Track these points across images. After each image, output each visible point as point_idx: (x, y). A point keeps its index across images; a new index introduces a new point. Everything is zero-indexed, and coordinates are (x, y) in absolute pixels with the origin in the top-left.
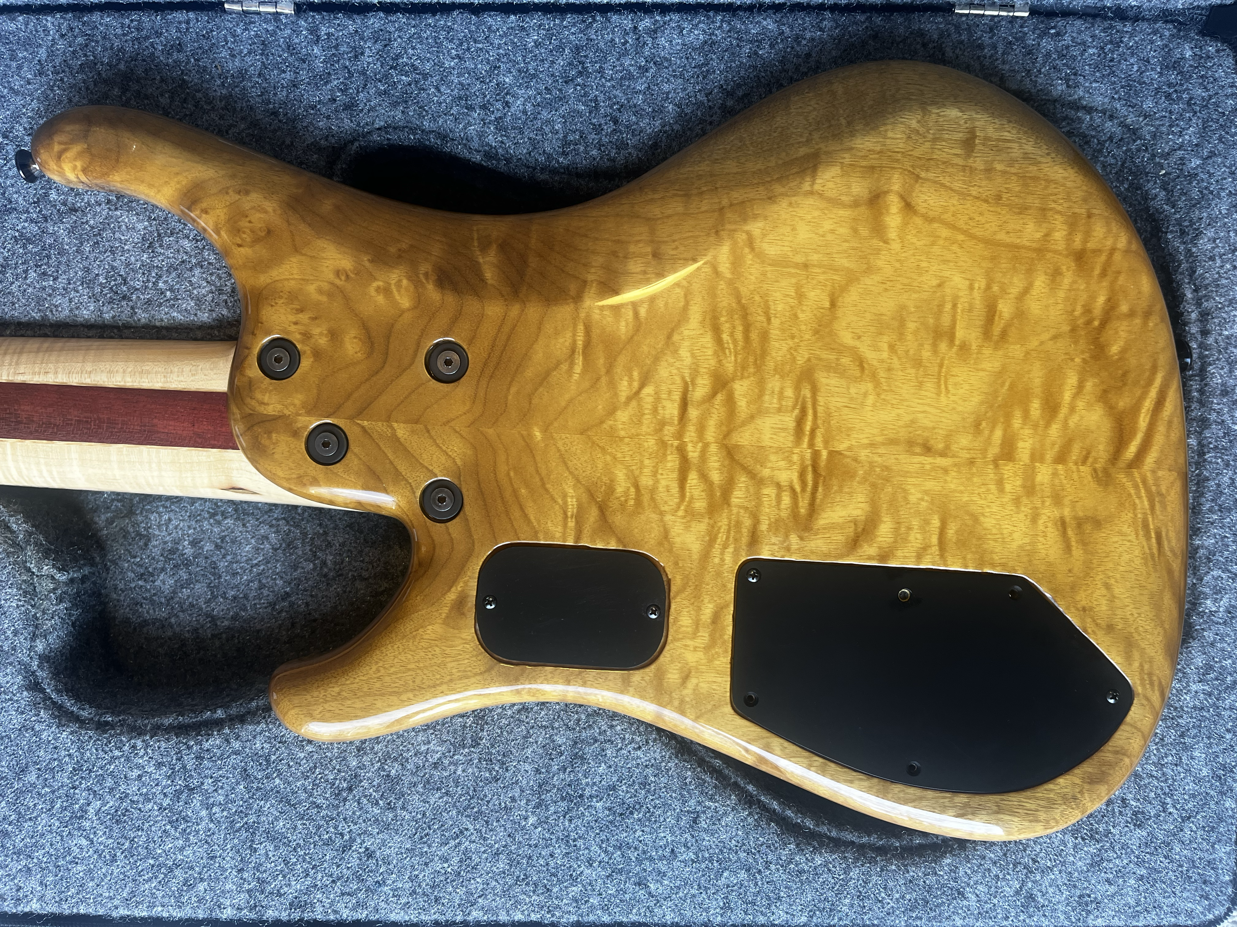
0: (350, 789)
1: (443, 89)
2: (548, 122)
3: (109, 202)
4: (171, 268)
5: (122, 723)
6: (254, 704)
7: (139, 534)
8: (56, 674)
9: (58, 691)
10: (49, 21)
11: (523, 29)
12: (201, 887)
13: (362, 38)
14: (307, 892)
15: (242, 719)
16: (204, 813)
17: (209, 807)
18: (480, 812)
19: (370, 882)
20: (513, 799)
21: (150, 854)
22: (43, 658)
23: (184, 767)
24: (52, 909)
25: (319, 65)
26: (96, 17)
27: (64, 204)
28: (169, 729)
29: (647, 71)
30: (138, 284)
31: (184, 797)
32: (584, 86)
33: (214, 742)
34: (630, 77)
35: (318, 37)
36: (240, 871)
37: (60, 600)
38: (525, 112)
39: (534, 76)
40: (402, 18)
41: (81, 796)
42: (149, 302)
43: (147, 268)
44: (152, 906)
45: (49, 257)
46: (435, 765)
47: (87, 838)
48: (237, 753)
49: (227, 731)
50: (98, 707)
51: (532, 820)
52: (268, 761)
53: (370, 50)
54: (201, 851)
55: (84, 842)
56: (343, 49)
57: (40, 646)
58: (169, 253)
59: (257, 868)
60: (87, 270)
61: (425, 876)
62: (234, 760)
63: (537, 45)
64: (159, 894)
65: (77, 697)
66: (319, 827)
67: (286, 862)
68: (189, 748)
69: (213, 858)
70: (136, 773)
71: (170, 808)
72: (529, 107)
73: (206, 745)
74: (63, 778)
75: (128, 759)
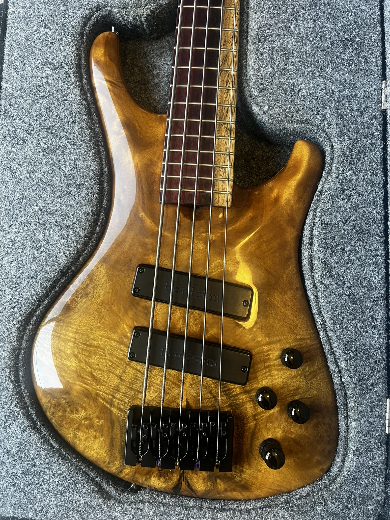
0: (52, 133)
1: (350, 172)
2: (336, 217)
3: (300, 34)
4: (272, 59)
5: (82, 43)
6: (89, 95)
8: (103, 17)
9: (96, 17)
10: (377, 10)
11: (377, 206)
12: (15, 74)
13: (372, 138)
14: (11, 117)
15: (82, 90)
16: (45, 75)
17: (47, 77)
18: (40, 187)
19: (13, 142)
20: (45, 200)
21: (29, 54)
22: (110, 12)
23: (63, 67)
24: (9, 17)
25: (359, 120)
26: (379, 29)
27: (299, 16)
28: (79, 61)
29: (359, 260)
30: (265, 45)
31: (52, 67)
32: (352, 233)
33: (73, 78)
34: (356, 253)
35: (372, 120)
36: (21, 90)
37: (134, 18)
38: (340, 207)
39: (356, 211)
40: (381, 154)
41: (54, 27)
42: (258, 50)
43: (272, 49)
44: (8, 55)
45: (277, 10)
46: (60, 168)
47: (37, 30)
48: (68, 87)
49: (77, 84)
50: (90, 33)
51: (36, 209)
52: (65, 100)
53: (367, 141)
54: (29, 74)
55: (35, 28)
56: (367, 130)
57: (115, 10)
58: (278, 58)
59: (21, 96)
60: (271, 25)
61: (15, 165)
62: (65, 86)
63: (370, 213)
64: (13, 58)
65: (93, 25)
66: (36, 121)
67: (23, 108)
68: (71, 68)
69: (26, 79)
70: (62, 48)
71: (47, 61)
72: (342, 209)
73: (72, 75)
74: (61, 20)
75: (68, 45)
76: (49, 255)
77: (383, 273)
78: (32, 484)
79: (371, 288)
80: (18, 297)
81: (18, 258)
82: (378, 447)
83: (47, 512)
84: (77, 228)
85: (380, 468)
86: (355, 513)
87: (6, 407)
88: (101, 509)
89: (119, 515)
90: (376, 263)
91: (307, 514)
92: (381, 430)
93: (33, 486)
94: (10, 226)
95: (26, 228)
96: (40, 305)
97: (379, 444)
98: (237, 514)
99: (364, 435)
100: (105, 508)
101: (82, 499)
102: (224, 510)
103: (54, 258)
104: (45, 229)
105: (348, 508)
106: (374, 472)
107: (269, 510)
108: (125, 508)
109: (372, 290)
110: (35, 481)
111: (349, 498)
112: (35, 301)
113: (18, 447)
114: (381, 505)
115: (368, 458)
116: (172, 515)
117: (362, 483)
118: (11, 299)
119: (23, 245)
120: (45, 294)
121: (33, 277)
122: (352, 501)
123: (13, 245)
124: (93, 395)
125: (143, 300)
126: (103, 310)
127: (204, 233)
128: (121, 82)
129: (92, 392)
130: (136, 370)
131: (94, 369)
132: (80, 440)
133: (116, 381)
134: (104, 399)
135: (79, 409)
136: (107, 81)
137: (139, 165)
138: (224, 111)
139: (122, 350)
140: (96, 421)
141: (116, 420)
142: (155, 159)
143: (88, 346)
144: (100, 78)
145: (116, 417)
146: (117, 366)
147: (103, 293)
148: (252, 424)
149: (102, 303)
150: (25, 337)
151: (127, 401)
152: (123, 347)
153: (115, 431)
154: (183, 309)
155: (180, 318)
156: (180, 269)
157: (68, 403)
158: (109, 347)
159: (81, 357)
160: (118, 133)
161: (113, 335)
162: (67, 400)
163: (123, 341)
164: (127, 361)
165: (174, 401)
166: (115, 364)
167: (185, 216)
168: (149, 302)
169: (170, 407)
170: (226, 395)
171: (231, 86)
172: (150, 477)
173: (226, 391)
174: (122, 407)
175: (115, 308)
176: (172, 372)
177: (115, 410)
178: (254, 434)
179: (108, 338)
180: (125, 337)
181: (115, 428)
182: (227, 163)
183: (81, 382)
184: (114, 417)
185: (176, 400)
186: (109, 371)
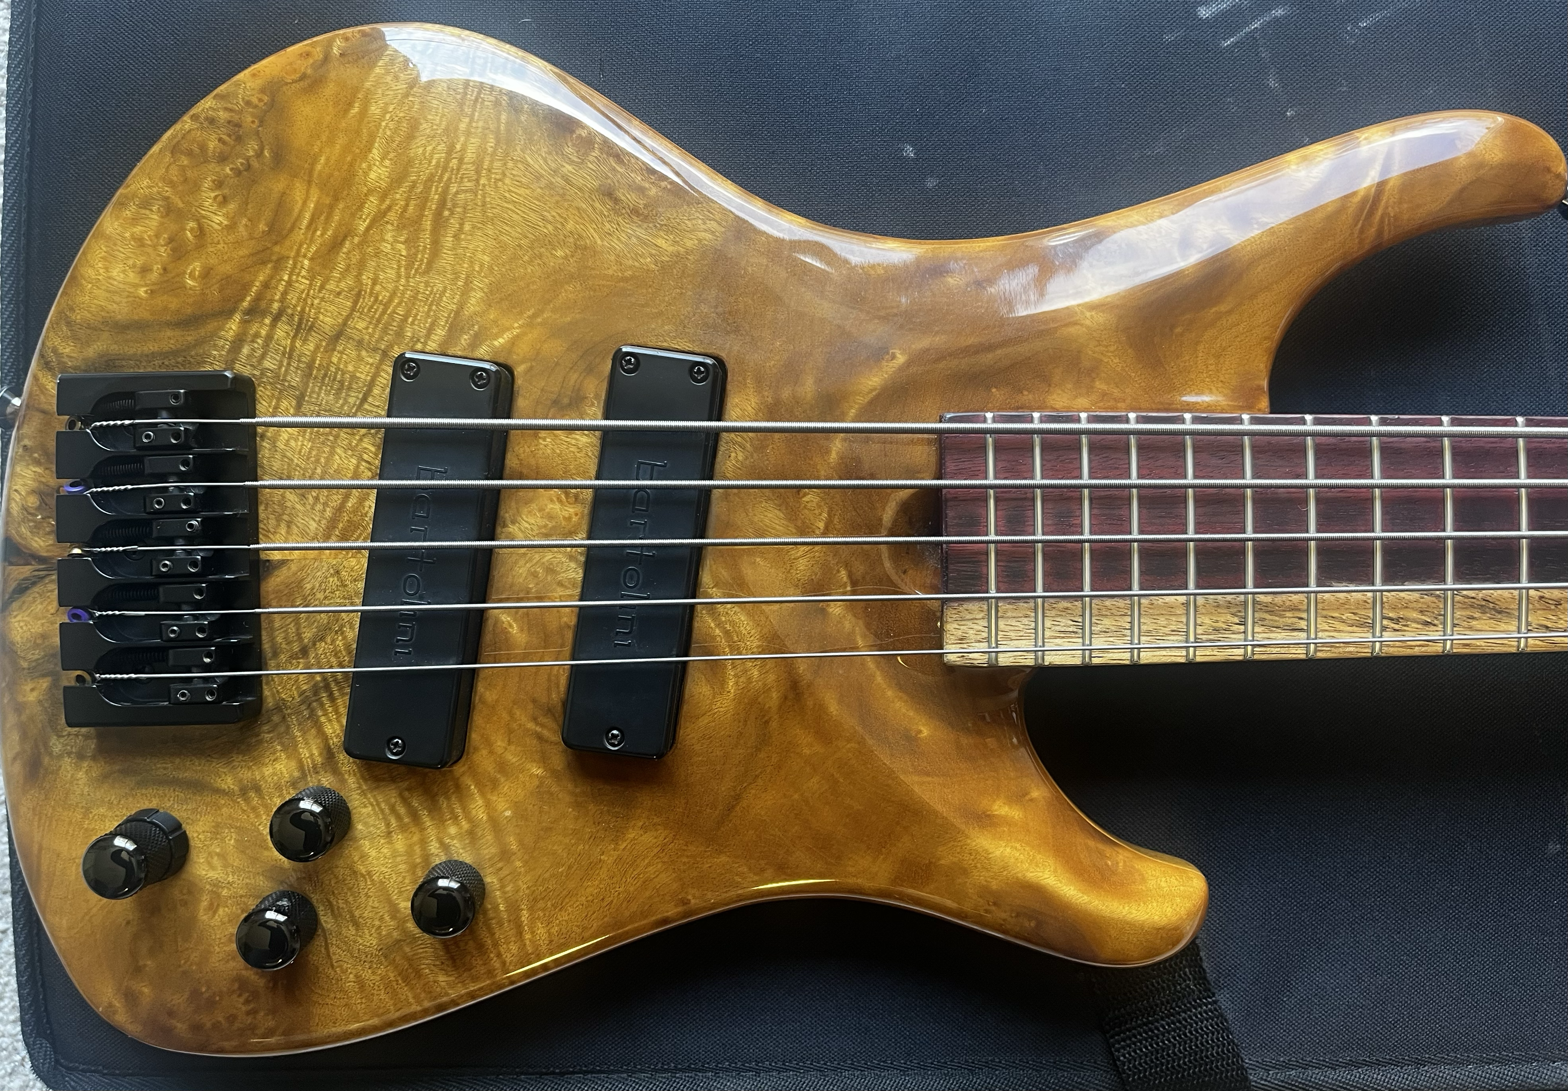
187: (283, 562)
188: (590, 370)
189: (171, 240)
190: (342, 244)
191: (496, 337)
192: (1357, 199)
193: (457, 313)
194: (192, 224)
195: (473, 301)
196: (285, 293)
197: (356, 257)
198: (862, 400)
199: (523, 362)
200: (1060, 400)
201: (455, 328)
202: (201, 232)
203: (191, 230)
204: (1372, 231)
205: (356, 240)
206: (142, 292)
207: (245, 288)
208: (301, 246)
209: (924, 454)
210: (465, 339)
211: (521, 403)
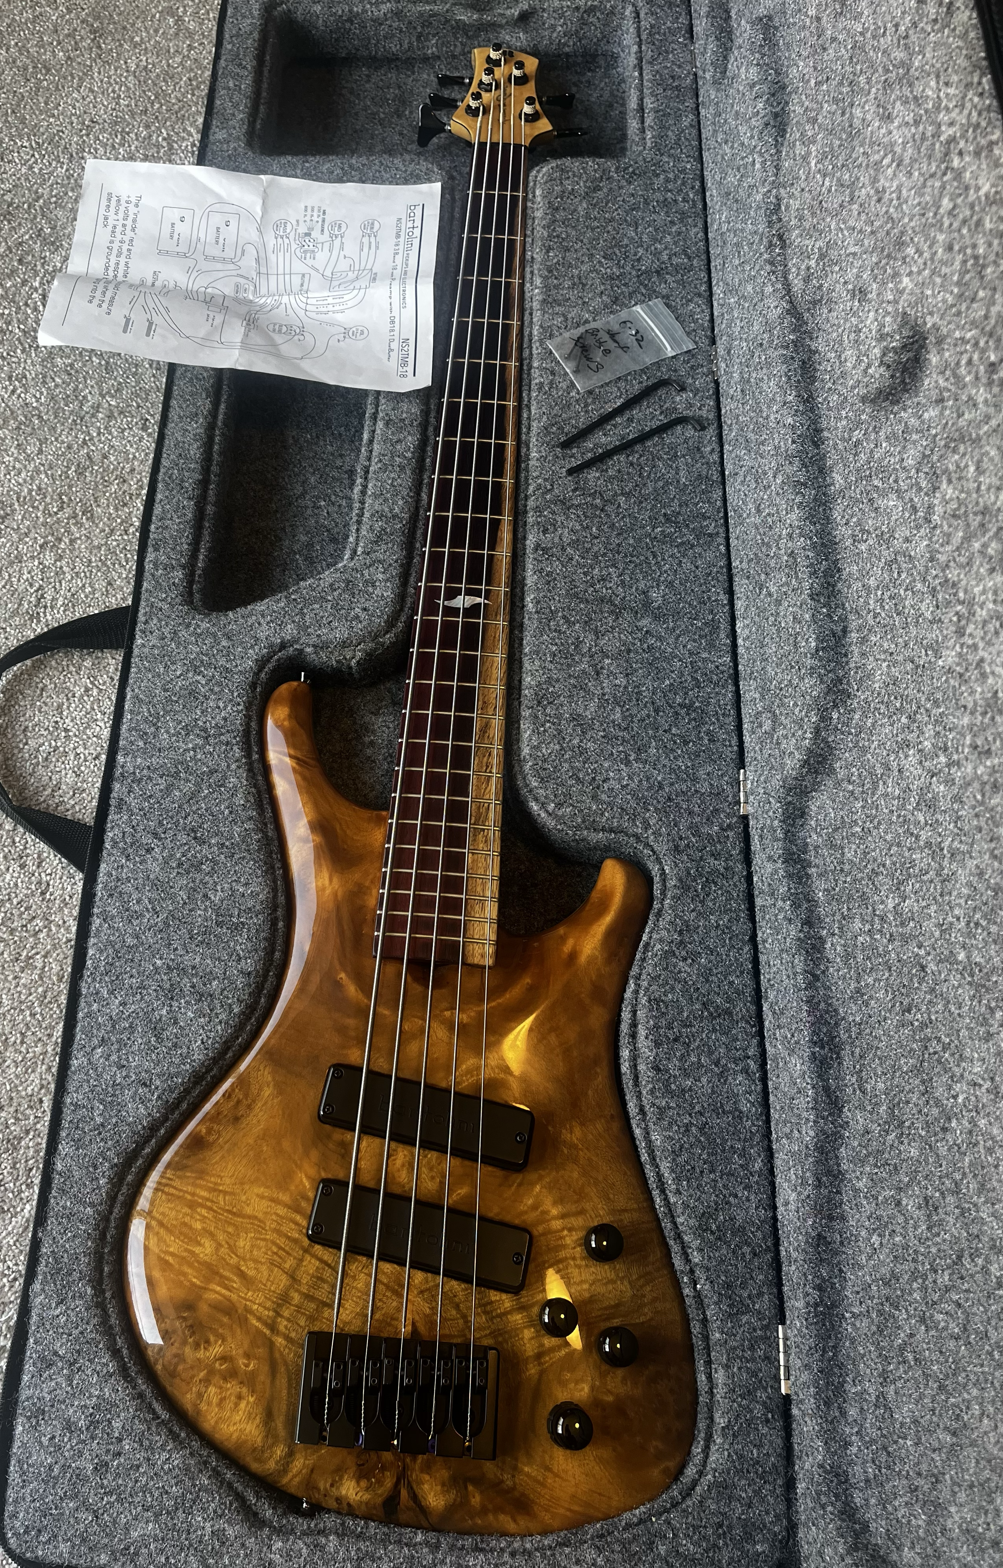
0: (195, 838)
1: (694, 914)
2: (673, 988)
3: (604, 695)
4: (560, 732)
5: (254, 697)
6: (260, 778)
7: (380, 708)
8: (290, 658)
9: (278, 660)
11: (742, 973)
12: (141, 744)
13: (727, 859)
14: (129, 810)
15: (250, 770)
16: (191, 746)
17: (194, 749)
18: (169, 925)
19: (130, 851)
20: (176, 949)
21: (167, 712)
22: (301, 651)
23: (223, 734)
25: (705, 830)
26: (730, 688)
27: (602, 668)
28: (248, 725)
29: (716, 1066)
30: (548, 711)
31: (202, 733)
32: (701, 1016)
33: (237, 752)
34: (711, 1053)
35: (725, 830)
36: (149, 767)
37: (338, 662)
38: (680, 972)
39: (707, 981)
40: (743, 887)
41: (210, 673)
42: (536, 717)
43: (559, 717)
44: (131, 712)
45: (566, 658)
46: (206, 896)
47: (181, 675)
48: (228, 766)
49: (244, 760)
50: (266, 683)
51: (159, 962)
52: (221, 786)
53: (720, 865)
54: (165, 744)
55: (178, 673)
56: (719, 847)
57: (309, 650)
58: (570, 730)
59: (149, 778)
60: (558, 680)
61: (128, 888)
62: (224, 764)
63: (731, 983)
64: (139, 718)
65: (274, 671)
66: (172, 818)
67: (150, 797)
68: (235, 737)
69: (159, 750)
70: (221, 705)
71: (196, 725)
72: (684, 975)
73: (235, 748)
74: (222, 662)
75: (231, 700)
76: (175, 1045)
77: (759, 1088)
78: (111, 1493)
79: (739, 1116)
80: (114, 1120)
81: (119, 1050)
82: (767, 1421)
83: (136, 1554)
84: (228, 998)
85: (773, 1464)
86: (732, 1558)
87: (75, 1332)
88: (243, 1545)
89: (276, 1558)
90: (746, 1071)
91: (640, 1559)
92: (772, 1387)
93: (114, 1497)
94: (111, 992)
95: (138, 997)
96: (152, 1137)
97: (770, 1416)
98: (506, 1557)
99: (740, 1395)
100: (251, 1542)
101: (208, 1525)
102: (482, 1550)
103: (185, 1050)
104: (172, 999)
105: (719, 1548)
106: (764, 1472)
107: (567, 1550)
108: (290, 1543)
109: (741, 1119)
110: (119, 1487)
111: (720, 1525)
112: (144, 1127)
113: (91, 1415)
114: (781, 1542)
115: (751, 1442)
116: (380, 1558)
117: (744, 1495)
118: (102, 1125)
119: (130, 1027)
120: (162, 1116)
121: (145, 1084)
122: (724, 1533)
123: (113, 1026)
124: (240, 1311)
125: (337, 1129)
126: (265, 1148)
127: (447, 1010)
128: (312, 759)
129: (238, 1305)
130: (321, 1261)
131: (244, 1260)
132: (209, 1404)
133: (284, 1280)
134: (259, 1319)
135: (212, 1339)
136: (291, 756)
137: (340, 894)
138: (483, 810)
139: (297, 1224)
140: (241, 1362)
141: (279, 1361)
142: (367, 884)
143: (234, 1214)
144: (280, 753)
145: (281, 1354)
146: (288, 1253)
147: (266, 1116)
148: (532, 1370)
149: (264, 1134)
150: (120, 1198)
151: (302, 1323)
152: (298, 1218)
153: (278, 1382)
154: (409, 1148)
155: (403, 1165)
156: (406, 1074)
157: (191, 1326)
158: (274, 1217)
159: (221, 1237)
160: (305, 841)
161: (281, 1194)
162: (189, 1323)
163: (299, 1205)
164: (306, 1242)
165: (390, 1325)
166: (283, 1250)
167: (416, 979)
168: (348, 1136)
169: (382, 1335)
170: (486, 1313)
171: (494, 771)
172: (341, 1478)
173: (485, 1305)
174: (293, 1335)
175: (286, 1144)
176: (387, 1267)
177: (279, 1341)
178: (537, 1394)
179: (272, 1200)
180: (302, 1198)
181: (278, 1375)
182: (488, 894)
183: (219, 1285)
184: (277, 1355)
185: (394, 1322)
186: (272, 1264)
187: (414, 1324)
188: (329, 1137)
189: (225, 1379)
190: (242, 1271)
191: (305, 1187)
192: (297, 767)
193: (289, 1207)
194: (217, 1365)
195: (284, 1198)
196: (265, 1308)
197: (251, 1264)
198: (361, 996)
199: (319, 1173)
200: (372, 902)
201: (298, 1210)
202: (224, 1358)
203: (221, 1365)
204: (312, 762)
205: (242, 1263)
206: (251, 1399)
207: (259, 1332)
208: (239, 1296)
209: (390, 968)
210: (304, 1204)
211: (341, 1176)
